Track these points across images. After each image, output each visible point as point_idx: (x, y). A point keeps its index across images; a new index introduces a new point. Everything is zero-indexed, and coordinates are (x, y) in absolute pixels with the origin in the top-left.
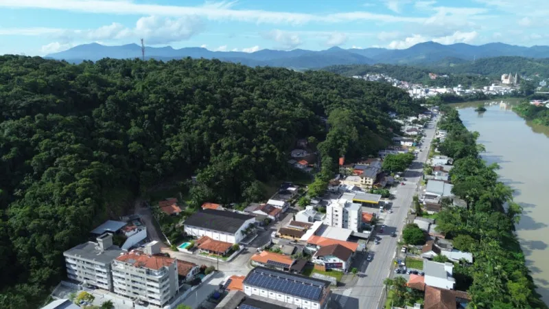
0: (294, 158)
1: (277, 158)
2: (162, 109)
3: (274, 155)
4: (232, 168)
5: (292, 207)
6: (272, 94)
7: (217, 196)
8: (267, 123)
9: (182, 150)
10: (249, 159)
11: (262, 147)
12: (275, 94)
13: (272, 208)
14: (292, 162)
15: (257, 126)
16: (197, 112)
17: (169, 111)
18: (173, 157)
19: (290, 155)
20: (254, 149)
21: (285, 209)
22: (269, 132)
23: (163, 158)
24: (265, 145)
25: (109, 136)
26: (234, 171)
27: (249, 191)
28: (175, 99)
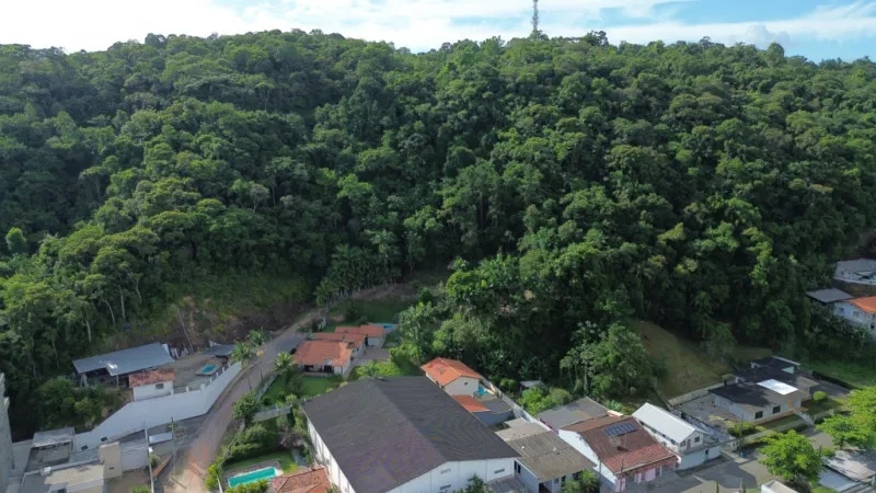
0: (842, 286)
1: (756, 271)
2: (464, 112)
3: (743, 258)
4: (558, 273)
5: (740, 460)
6: (828, 102)
7: (495, 346)
8: (759, 163)
9: (457, 208)
10: (641, 256)
11: (710, 231)
12: (840, 99)
13: (639, 436)
14: (824, 295)
15: (719, 169)
16: (545, 121)
17: (475, 117)
18: (430, 223)
19: (831, 273)
20: (676, 232)
21: (698, 459)
22: (755, 190)
23: (407, 221)
24: (724, 226)
25: (319, 159)
26: (564, 282)
27: (588, 353)
28: (507, 92)
